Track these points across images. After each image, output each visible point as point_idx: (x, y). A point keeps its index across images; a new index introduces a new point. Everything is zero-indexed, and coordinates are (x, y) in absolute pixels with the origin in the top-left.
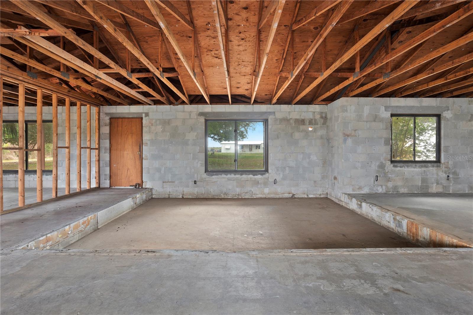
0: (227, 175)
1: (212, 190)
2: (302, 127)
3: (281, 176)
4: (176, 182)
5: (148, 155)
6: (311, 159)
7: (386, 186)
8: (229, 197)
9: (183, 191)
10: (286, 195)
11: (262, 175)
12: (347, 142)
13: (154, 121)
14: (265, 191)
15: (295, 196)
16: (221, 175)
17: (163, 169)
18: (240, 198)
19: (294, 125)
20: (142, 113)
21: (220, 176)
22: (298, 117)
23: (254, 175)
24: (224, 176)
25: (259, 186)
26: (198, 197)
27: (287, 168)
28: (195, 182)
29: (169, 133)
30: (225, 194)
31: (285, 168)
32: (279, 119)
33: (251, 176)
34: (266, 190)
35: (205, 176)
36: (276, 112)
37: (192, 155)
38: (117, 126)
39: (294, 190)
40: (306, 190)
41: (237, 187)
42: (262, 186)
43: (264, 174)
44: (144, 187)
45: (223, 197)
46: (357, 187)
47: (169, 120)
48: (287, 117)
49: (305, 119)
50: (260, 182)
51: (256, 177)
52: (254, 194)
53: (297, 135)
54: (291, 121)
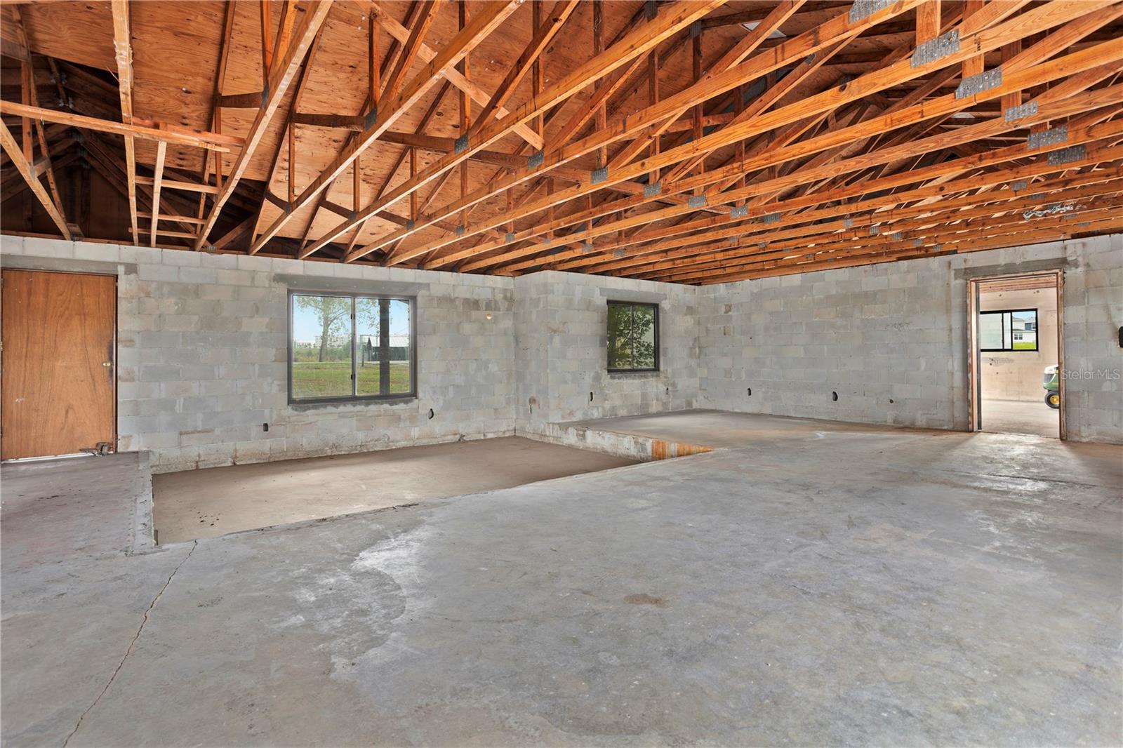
0: (336, 407)
1: (304, 442)
2: (475, 314)
3: (441, 403)
4: (217, 432)
5: (136, 369)
6: (489, 370)
7: (603, 408)
8: (343, 453)
9: (236, 450)
10: (449, 437)
11: (406, 402)
12: (554, 340)
13: (154, 285)
14: (412, 434)
15: (465, 438)
16: (325, 407)
17: (180, 402)
18: (365, 451)
19: (461, 308)
20: (115, 264)
21: (322, 410)
22: (468, 296)
23: (391, 405)
24: (330, 409)
25: (402, 425)
26: (272, 460)
27: (451, 389)
28: (266, 427)
29: (196, 318)
30: (334, 446)
31: (446, 388)
32: (437, 297)
33: (386, 406)
34: (415, 432)
35: (289, 411)
36: (431, 284)
37: (257, 367)
38: (30, 294)
39: (462, 428)
40: (482, 425)
41: (358, 430)
42: (408, 423)
43: (410, 401)
44: (120, 449)
45: (330, 454)
46: (568, 412)
47: (198, 286)
48: (450, 295)
49: (479, 300)
50: (402, 417)
51: (395, 407)
52: (393, 442)
53: (467, 328)
54: (457, 302)
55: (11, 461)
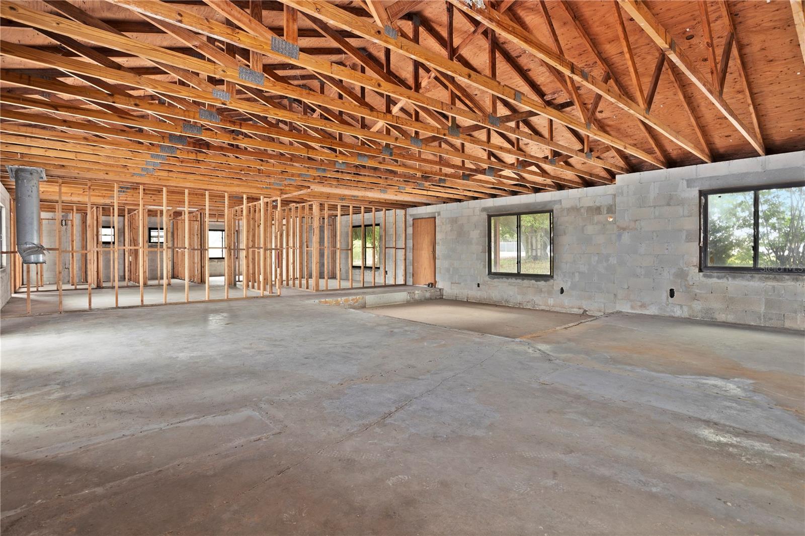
0: (508, 279)
1: (493, 295)
2: (596, 218)
3: (569, 283)
4: (462, 284)
5: (440, 254)
6: (609, 262)
7: (690, 307)
8: (510, 305)
9: (468, 294)
10: (575, 310)
11: (545, 281)
12: (623, 238)
13: (444, 220)
14: (549, 302)
15: (587, 313)
16: (502, 278)
17: (451, 269)
18: (522, 307)
19: (585, 214)
20: (435, 212)
21: (501, 280)
22: (591, 204)
23: (536, 281)
24: (505, 280)
25: (543, 295)
26: (480, 302)
27: (577, 274)
28: (478, 285)
29: (456, 232)
30: (507, 301)
31: (573, 273)
32: (567, 208)
33: (533, 282)
34: (551, 301)
35: (487, 278)
36: (562, 200)
37: (475, 255)
38: (418, 227)
39: (586, 305)
40: (603, 306)
41: (518, 294)
42: (546, 295)
43: (548, 280)
44: (436, 287)
45: (504, 305)
46: (639, 304)
47: (457, 218)
48: (576, 206)
49: (601, 206)
50: (543, 290)
51: (539, 283)
52: (537, 305)
53: (590, 229)
54: (582, 210)
55: (417, 285)
